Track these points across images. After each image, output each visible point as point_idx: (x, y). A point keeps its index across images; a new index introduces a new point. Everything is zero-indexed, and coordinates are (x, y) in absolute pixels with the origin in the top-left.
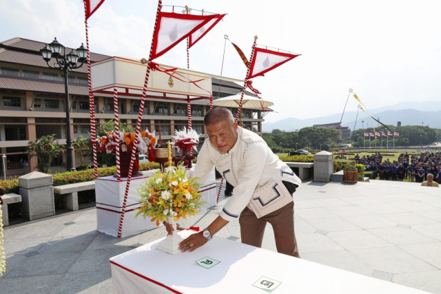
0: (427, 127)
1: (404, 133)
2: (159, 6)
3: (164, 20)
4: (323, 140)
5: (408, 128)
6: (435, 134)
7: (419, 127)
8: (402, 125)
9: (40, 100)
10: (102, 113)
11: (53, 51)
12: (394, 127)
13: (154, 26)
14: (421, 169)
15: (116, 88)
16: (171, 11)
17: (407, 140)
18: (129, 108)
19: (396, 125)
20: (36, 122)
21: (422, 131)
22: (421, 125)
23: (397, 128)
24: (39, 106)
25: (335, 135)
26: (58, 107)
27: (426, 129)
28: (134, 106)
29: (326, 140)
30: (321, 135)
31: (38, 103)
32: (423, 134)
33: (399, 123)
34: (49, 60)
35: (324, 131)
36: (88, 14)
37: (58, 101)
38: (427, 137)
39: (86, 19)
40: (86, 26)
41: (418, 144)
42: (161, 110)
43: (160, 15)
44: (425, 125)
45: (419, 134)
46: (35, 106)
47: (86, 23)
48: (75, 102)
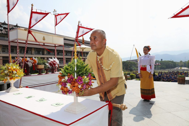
0: (173, 61)
1: (164, 64)
2: (32, 9)
3: (34, 15)
4: (130, 66)
5: (165, 62)
6: (176, 64)
7: (170, 61)
8: (163, 60)
9: (5, 49)
10: (33, 54)
11: (3, 27)
12: (160, 61)
13: (30, 16)
14: (165, 77)
15: (18, 40)
16: (36, 11)
17: (165, 67)
18: (45, 52)
19: (160, 60)
20: (3, 58)
21: (171, 63)
22: (170, 60)
23: (161, 62)
24: (5, 51)
25: (135, 64)
26: (13, 52)
27: (172, 62)
28: (48, 52)
29: (132, 67)
30: (130, 64)
31: (4, 50)
32: (171, 64)
33: (162, 60)
34: (2, 30)
35: (131, 63)
36: (9, 11)
37: (14, 49)
38: (173, 65)
39: (8, 13)
40: (8, 16)
41: (169, 68)
42: (60, 54)
43: (32, 12)
44: (172, 60)
45: (169, 64)
46: (3, 51)
47: (8, 15)
48: (21, 50)
